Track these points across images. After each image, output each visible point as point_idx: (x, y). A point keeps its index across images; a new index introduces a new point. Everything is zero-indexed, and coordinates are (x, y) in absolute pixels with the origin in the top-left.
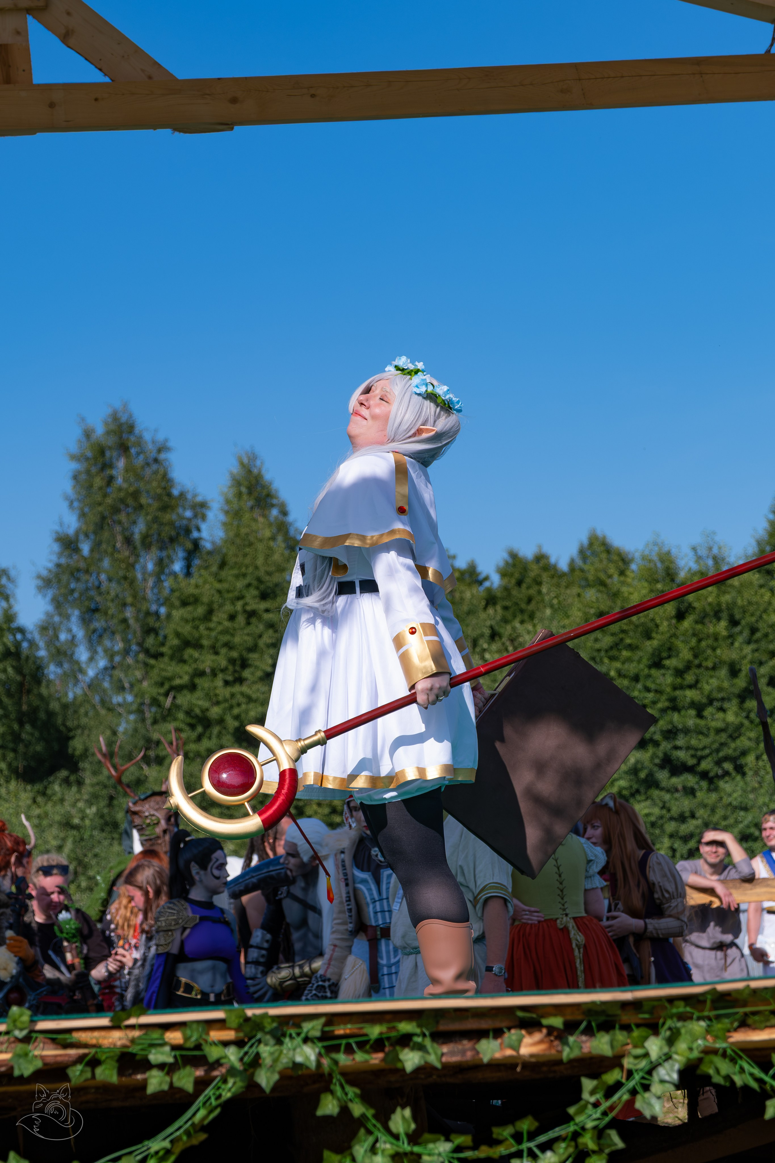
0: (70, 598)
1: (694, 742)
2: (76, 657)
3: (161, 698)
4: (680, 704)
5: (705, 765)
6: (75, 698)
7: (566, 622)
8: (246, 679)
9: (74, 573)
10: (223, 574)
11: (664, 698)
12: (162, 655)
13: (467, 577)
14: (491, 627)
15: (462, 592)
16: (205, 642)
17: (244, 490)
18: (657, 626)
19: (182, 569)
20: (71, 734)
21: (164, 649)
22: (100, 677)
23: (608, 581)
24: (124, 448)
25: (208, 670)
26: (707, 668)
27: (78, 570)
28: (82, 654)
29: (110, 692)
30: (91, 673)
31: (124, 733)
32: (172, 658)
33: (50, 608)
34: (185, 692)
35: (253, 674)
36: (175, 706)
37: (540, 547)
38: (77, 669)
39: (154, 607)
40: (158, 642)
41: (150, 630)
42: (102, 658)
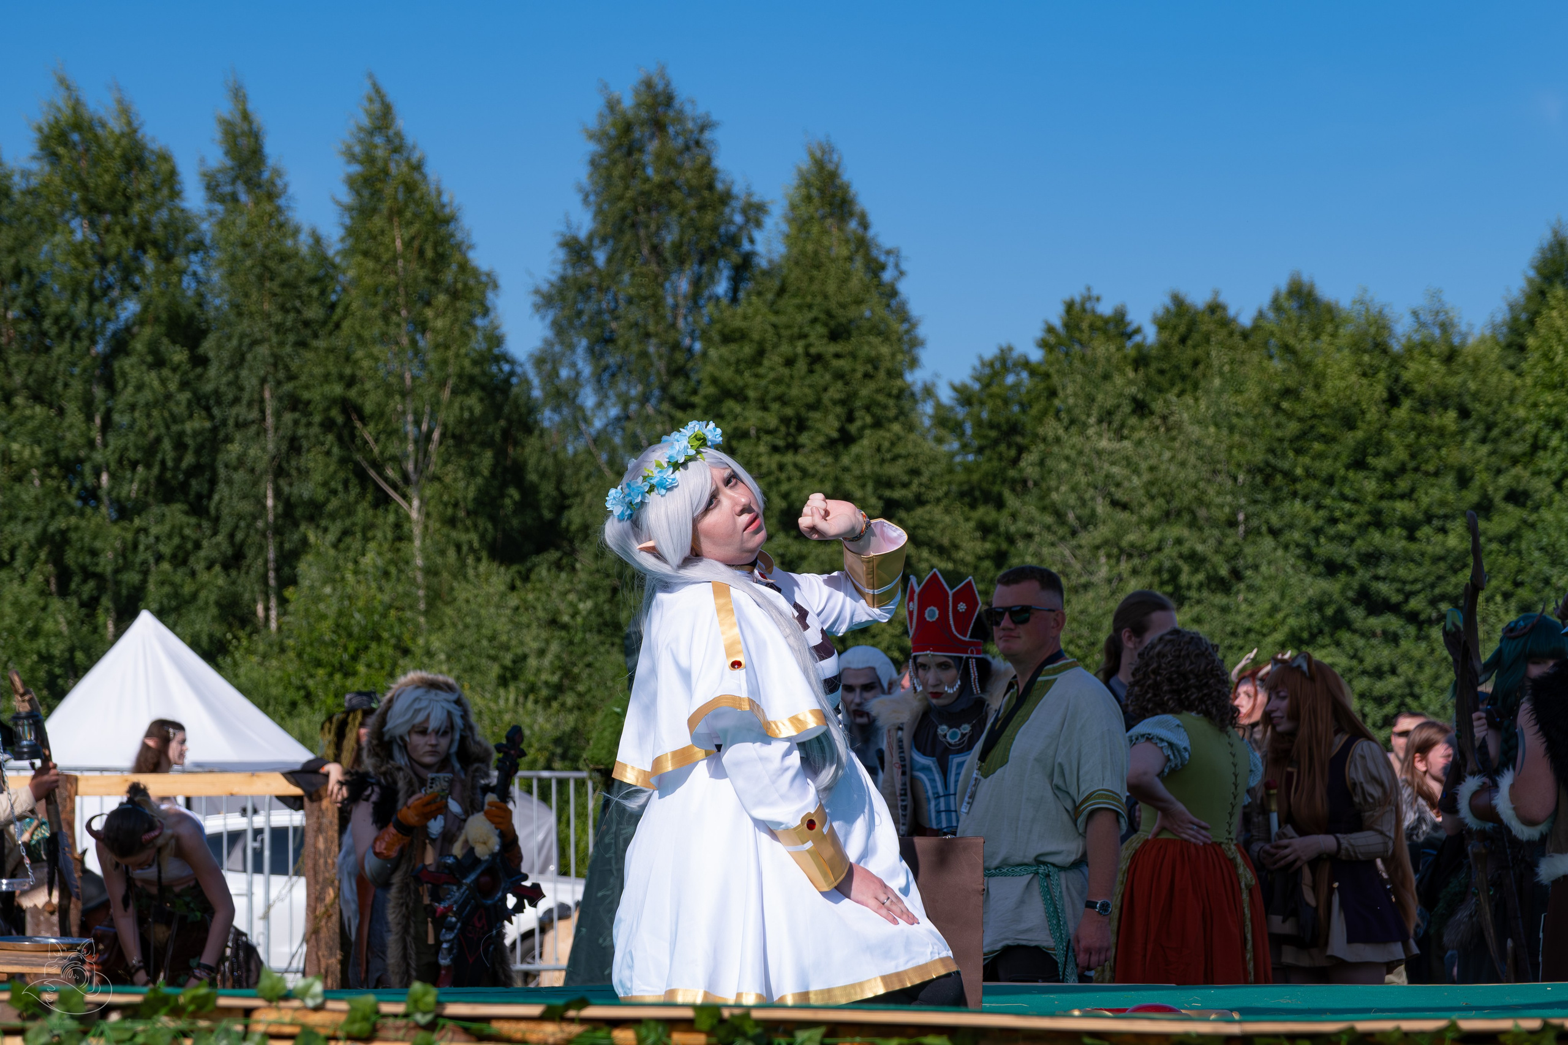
0: (577, 323)
1: (1402, 572)
2: (579, 401)
4: (1386, 521)
5: (1414, 604)
6: (576, 454)
7: (1239, 399)
8: (803, 446)
9: (584, 290)
10: (782, 303)
11: (1363, 510)
12: (693, 406)
13: (1112, 327)
14: (1134, 396)
16: (752, 394)
17: (814, 192)
18: (1363, 412)
19: (726, 292)
20: (568, 502)
21: (696, 399)
22: (610, 429)
23: (1299, 347)
24: (659, 126)
25: (753, 432)
26: (1427, 474)
27: (589, 286)
28: (588, 398)
29: (621, 451)
30: (598, 424)
32: (706, 410)
33: (549, 334)
35: (812, 439)
38: (580, 417)
39: (687, 341)
40: (689, 389)
41: (678, 372)
42: (614, 405)
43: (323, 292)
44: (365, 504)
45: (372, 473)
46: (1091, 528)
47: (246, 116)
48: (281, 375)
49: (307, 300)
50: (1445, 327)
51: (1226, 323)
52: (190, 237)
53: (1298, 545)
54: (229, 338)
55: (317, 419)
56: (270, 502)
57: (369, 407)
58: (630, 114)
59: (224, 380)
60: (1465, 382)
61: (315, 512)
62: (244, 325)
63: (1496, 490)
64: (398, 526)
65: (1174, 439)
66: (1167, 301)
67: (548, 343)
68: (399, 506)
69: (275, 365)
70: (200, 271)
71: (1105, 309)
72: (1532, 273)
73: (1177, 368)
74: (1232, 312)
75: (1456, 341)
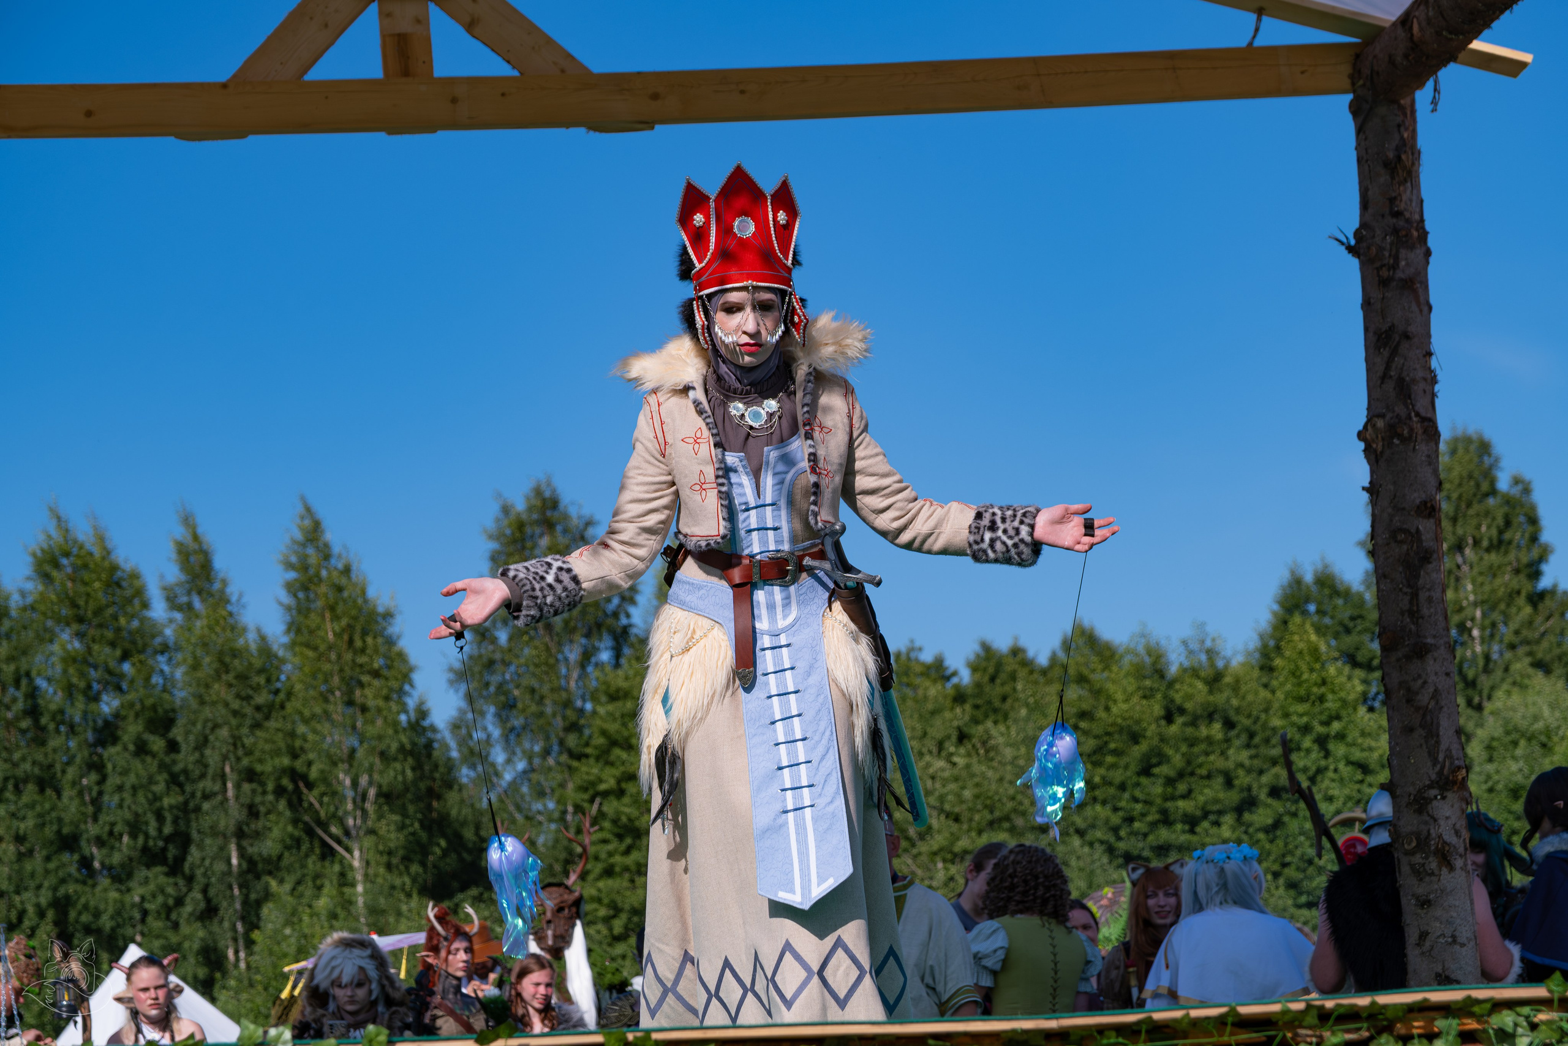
0: (485, 693)
2: (491, 759)
3: (586, 805)
4: (1172, 818)
6: (490, 804)
9: (490, 664)
11: (1154, 809)
12: (587, 756)
13: (933, 674)
14: (959, 729)
15: (926, 689)
18: (1145, 729)
19: (610, 659)
21: (589, 750)
22: (518, 781)
23: (1092, 676)
24: (546, 523)
26: (1202, 777)
27: (493, 661)
28: (499, 756)
29: (528, 798)
30: (508, 777)
31: (544, 845)
32: (598, 759)
33: (463, 704)
34: (612, 798)
36: (601, 815)
37: (1016, 639)
38: (493, 773)
39: (579, 703)
40: (583, 742)
41: (573, 727)
42: (521, 760)
43: (268, 680)
44: (314, 857)
45: (320, 832)
46: (928, 837)
47: (196, 537)
48: (240, 752)
49: (257, 688)
50: (1211, 653)
51: (1027, 664)
52: (158, 640)
53: (1102, 842)
54: (194, 724)
55: (270, 787)
56: (235, 861)
57: (314, 773)
58: (524, 517)
59: (191, 759)
60: (1228, 700)
61: (273, 867)
62: (207, 712)
63: (1260, 787)
64: (342, 875)
65: (992, 759)
66: (977, 648)
67: (462, 712)
68: (343, 857)
69: (235, 745)
70: (166, 669)
71: (927, 657)
72: (1276, 607)
73: (989, 702)
74: (1031, 654)
75: (1220, 664)
